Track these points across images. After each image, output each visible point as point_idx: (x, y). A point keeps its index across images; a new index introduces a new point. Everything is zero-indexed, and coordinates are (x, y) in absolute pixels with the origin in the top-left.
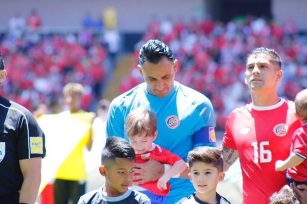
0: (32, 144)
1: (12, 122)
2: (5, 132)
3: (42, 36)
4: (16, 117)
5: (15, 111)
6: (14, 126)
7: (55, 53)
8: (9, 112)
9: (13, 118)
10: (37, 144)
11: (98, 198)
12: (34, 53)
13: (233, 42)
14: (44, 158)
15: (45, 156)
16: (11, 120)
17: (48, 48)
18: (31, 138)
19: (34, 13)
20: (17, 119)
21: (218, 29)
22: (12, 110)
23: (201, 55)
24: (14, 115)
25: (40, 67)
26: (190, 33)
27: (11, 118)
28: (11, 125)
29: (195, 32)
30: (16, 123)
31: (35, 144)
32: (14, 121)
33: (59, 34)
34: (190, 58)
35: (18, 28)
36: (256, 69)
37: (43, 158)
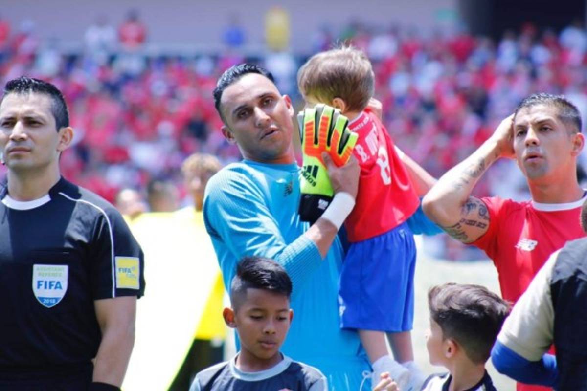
0: (120, 270)
1: (83, 228)
2: (68, 245)
3: (148, 61)
4: (90, 218)
5: (89, 207)
6: (86, 236)
7: (172, 94)
8: (76, 209)
9: (83, 219)
10: (129, 271)
11: (226, 375)
12: (132, 94)
13: (511, 75)
14: (142, 298)
15: (143, 294)
16: (80, 223)
17: (159, 86)
18: (117, 258)
19: (133, 18)
20: (91, 222)
21: (482, 52)
22: (82, 204)
23: (451, 101)
24: (86, 213)
25: (144, 121)
26: (430, 59)
27: (80, 219)
28: (80, 233)
29: (438, 58)
30: (89, 229)
31: (125, 270)
32: (86, 224)
33: (180, 59)
34: (431, 105)
35: (103, 46)
36: (531, 135)
37: (139, 297)
